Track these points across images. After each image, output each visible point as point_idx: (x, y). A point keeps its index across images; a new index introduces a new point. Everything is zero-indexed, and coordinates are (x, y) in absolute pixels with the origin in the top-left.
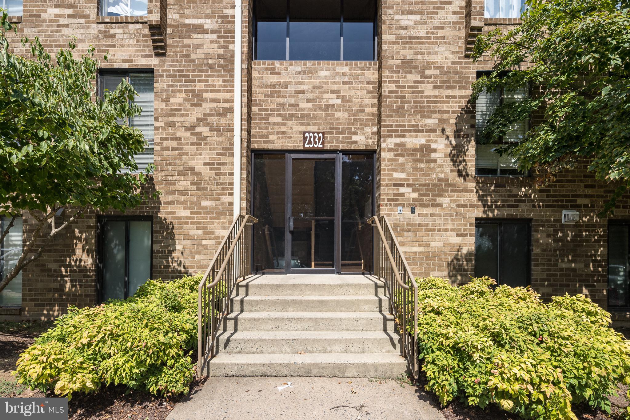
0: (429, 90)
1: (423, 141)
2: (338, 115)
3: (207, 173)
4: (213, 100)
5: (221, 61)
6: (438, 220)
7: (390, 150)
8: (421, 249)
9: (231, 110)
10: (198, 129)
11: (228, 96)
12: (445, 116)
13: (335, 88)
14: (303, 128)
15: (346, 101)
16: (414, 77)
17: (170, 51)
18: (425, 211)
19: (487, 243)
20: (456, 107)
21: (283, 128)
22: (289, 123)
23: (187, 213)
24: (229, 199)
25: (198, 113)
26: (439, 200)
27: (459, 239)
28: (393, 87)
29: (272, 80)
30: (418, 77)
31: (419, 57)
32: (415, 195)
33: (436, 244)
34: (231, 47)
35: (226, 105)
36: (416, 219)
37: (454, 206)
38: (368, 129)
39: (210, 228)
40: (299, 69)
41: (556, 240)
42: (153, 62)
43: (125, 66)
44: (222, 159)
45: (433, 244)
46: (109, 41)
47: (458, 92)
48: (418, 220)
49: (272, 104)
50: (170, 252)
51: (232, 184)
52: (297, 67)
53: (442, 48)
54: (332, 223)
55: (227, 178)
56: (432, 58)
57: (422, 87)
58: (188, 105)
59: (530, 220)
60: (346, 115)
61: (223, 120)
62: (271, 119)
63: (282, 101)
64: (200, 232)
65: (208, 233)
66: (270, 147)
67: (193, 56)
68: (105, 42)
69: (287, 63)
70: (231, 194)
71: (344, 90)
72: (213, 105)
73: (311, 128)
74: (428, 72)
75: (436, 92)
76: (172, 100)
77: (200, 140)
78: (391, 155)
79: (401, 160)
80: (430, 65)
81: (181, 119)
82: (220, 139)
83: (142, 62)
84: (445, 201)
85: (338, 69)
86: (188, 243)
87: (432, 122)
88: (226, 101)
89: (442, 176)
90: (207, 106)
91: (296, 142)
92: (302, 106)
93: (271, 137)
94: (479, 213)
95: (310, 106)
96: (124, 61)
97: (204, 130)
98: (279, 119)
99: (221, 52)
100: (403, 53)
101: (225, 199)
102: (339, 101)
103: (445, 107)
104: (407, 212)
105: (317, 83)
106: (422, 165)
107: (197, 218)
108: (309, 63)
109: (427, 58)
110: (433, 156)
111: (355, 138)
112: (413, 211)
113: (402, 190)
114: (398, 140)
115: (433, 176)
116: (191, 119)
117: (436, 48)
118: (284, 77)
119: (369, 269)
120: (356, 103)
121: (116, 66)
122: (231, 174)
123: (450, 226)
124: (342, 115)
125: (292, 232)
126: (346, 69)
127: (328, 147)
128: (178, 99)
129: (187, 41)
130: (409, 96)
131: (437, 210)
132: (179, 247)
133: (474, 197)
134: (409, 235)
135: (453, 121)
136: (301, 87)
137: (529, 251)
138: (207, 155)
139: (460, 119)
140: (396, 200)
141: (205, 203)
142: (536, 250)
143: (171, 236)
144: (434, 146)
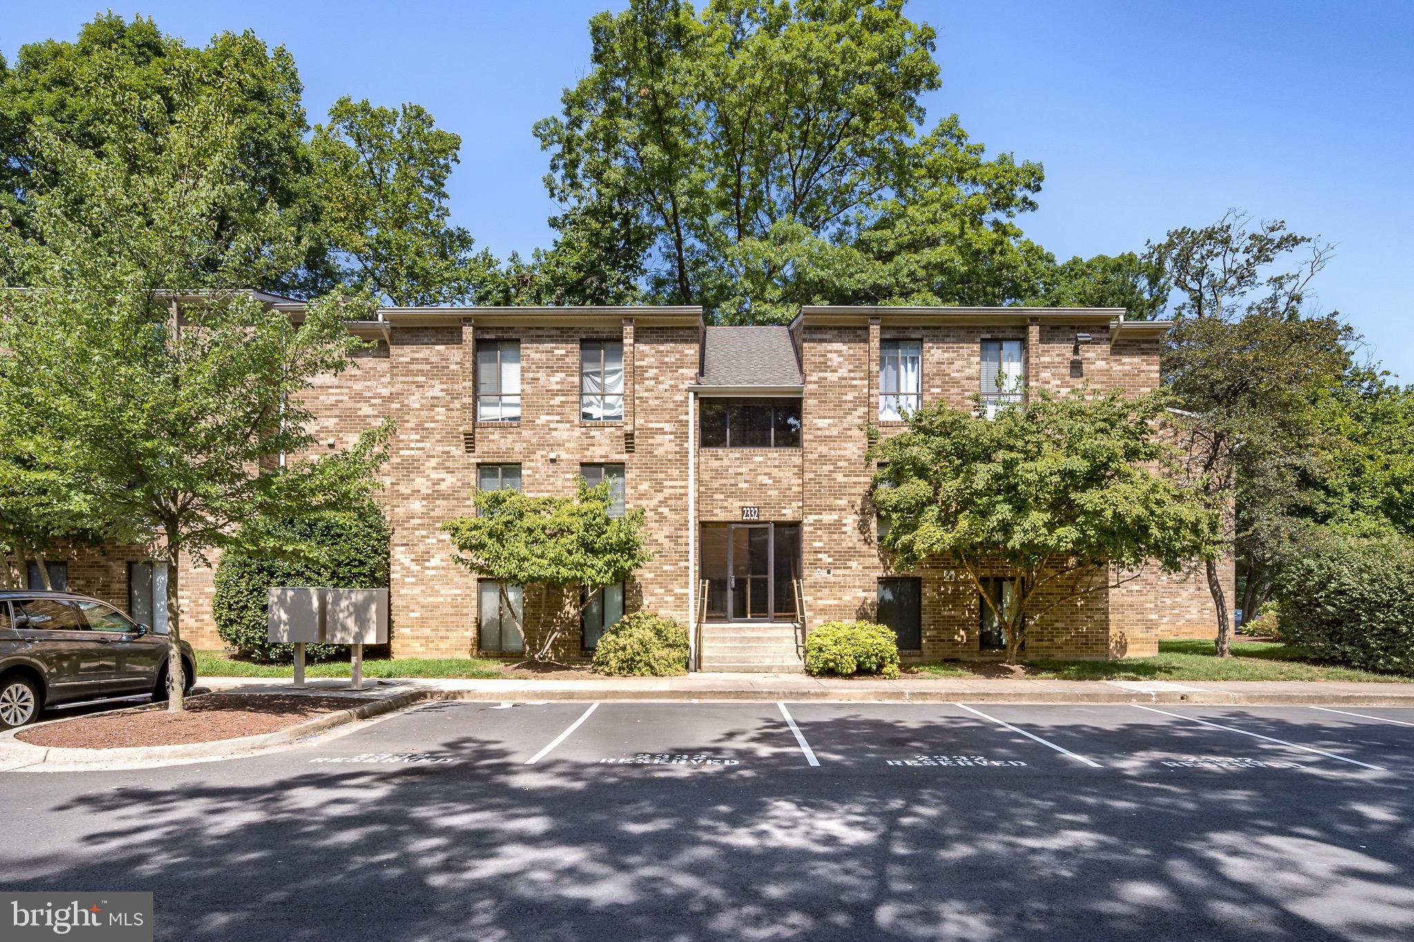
0: (840, 478)
1: (836, 517)
2: (770, 492)
3: (667, 544)
4: (671, 487)
5: (678, 457)
6: (848, 579)
7: (810, 525)
8: (835, 602)
9: (686, 495)
10: (660, 510)
11: (683, 483)
12: (853, 498)
13: (767, 470)
14: (742, 504)
15: (777, 481)
16: (829, 467)
17: (637, 449)
18: (838, 572)
19: (889, 596)
20: (861, 491)
21: (725, 504)
22: (730, 500)
23: (652, 575)
24: (686, 564)
25: (660, 497)
26: (849, 564)
27: (865, 594)
28: (812, 476)
29: (715, 464)
30: (831, 468)
31: (833, 452)
32: (830, 560)
33: (847, 598)
34: (685, 445)
35: (682, 491)
36: (831, 578)
37: (860, 568)
38: (794, 504)
39: (671, 587)
40: (738, 455)
41: (939, 594)
42: (625, 457)
43: (603, 460)
44: (679, 533)
45: (844, 598)
46: (590, 441)
47: (863, 479)
48: (832, 579)
49: (716, 484)
50: (639, 606)
51: (687, 552)
52: (736, 453)
53: (850, 445)
54: (766, 581)
55: (683, 548)
56: (843, 453)
57: (835, 475)
58: (652, 490)
59: (920, 578)
60: (776, 492)
61: (679, 502)
62: (715, 496)
63: (724, 481)
64: (662, 591)
65: (669, 591)
66: (715, 519)
67: (656, 453)
68: (586, 442)
69: (727, 450)
70: (687, 560)
71: (775, 472)
72: (672, 491)
73: (748, 504)
74: (840, 464)
75: (846, 479)
76: (640, 487)
77: (662, 519)
78: (811, 529)
79: (819, 532)
80: (840, 458)
81: (647, 502)
82: (677, 517)
83: (615, 457)
84: (854, 564)
85: (770, 455)
86: (653, 599)
87: (843, 502)
88: (682, 487)
89: (851, 545)
90: (667, 492)
91: (736, 515)
92: (741, 485)
93: (716, 511)
94: (880, 573)
95: (747, 485)
96: (602, 457)
97: (665, 510)
98: (722, 497)
99: (677, 449)
100: (820, 449)
101: (683, 564)
102: (771, 481)
103: (853, 491)
104: (824, 573)
105: (752, 466)
106: (835, 536)
107: (660, 579)
108: (746, 450)
109: (838, 453)
110: (844, 529)
111: (784, 511)
112: (829, 572)
113: (820, 556)
114: (816, 517)
115: (844, 545)
116: (655, 502)
117: (845, 445)
118: (726, 462)
119: (793, 619)
120: (785, 483)
121: (596, 461)
122: (687, 544)
123: (857, 584)
124: (773, 493)
125: (734, 589)
126: (776, 455)
127: (762, 519)
128: (644, 486)
129: (650, 441)
130: (825, 483)
131: (847, 572)
132: (646, 602)
133: (876, 561)
134: (826, 591)
135: (859, 502)
136: (740, 470)
137: (920, 602)
138: (667, 530)
139: (864, 499)
140: (815, 564)
141: (666, 568)
142: (924, 602)
143: (639, 593)
144: (844, 521)
